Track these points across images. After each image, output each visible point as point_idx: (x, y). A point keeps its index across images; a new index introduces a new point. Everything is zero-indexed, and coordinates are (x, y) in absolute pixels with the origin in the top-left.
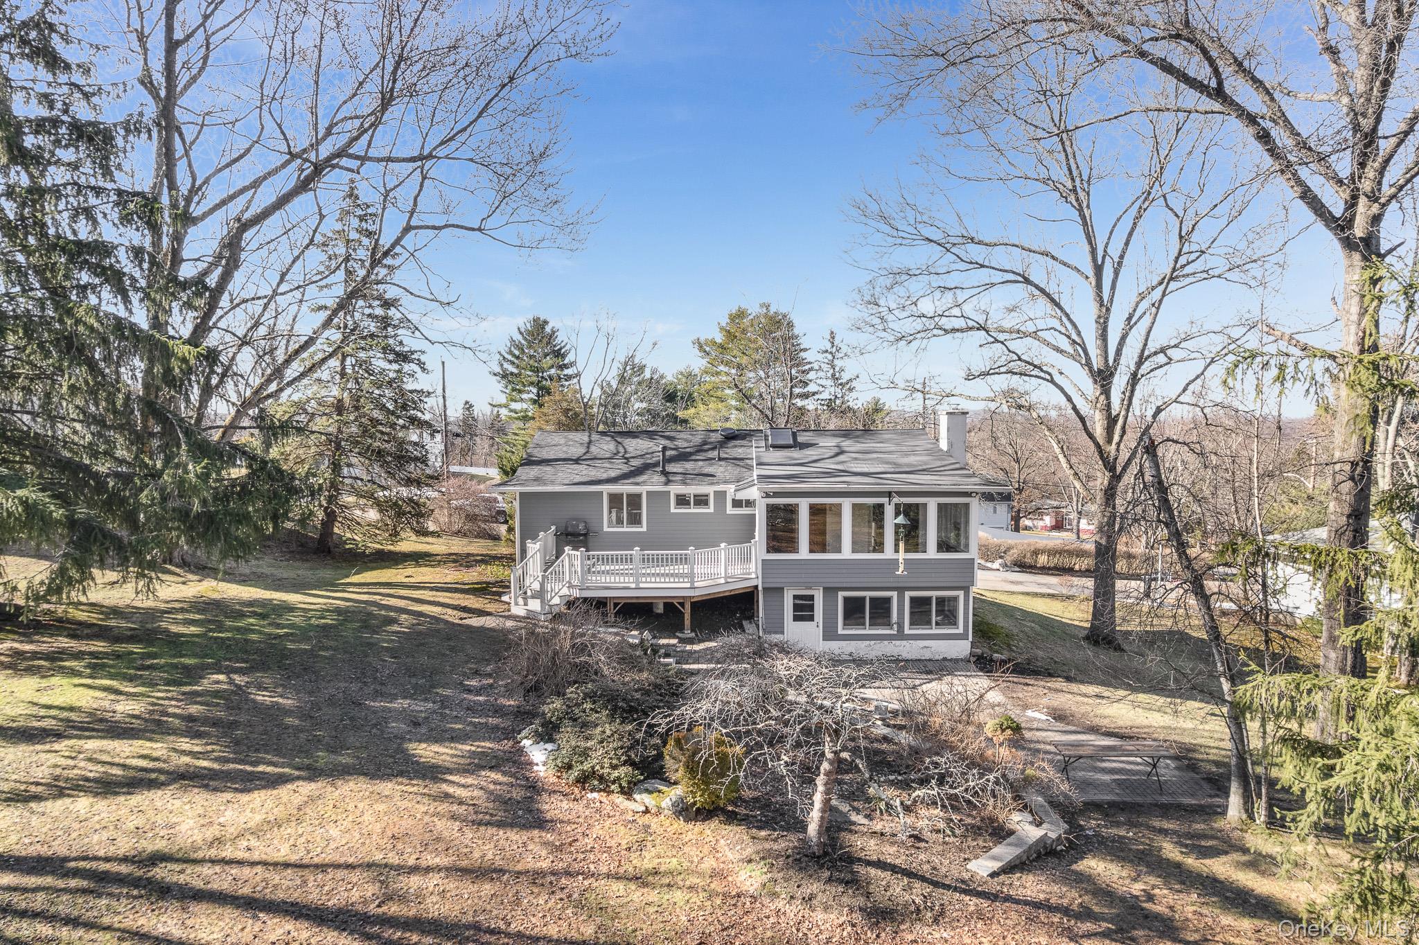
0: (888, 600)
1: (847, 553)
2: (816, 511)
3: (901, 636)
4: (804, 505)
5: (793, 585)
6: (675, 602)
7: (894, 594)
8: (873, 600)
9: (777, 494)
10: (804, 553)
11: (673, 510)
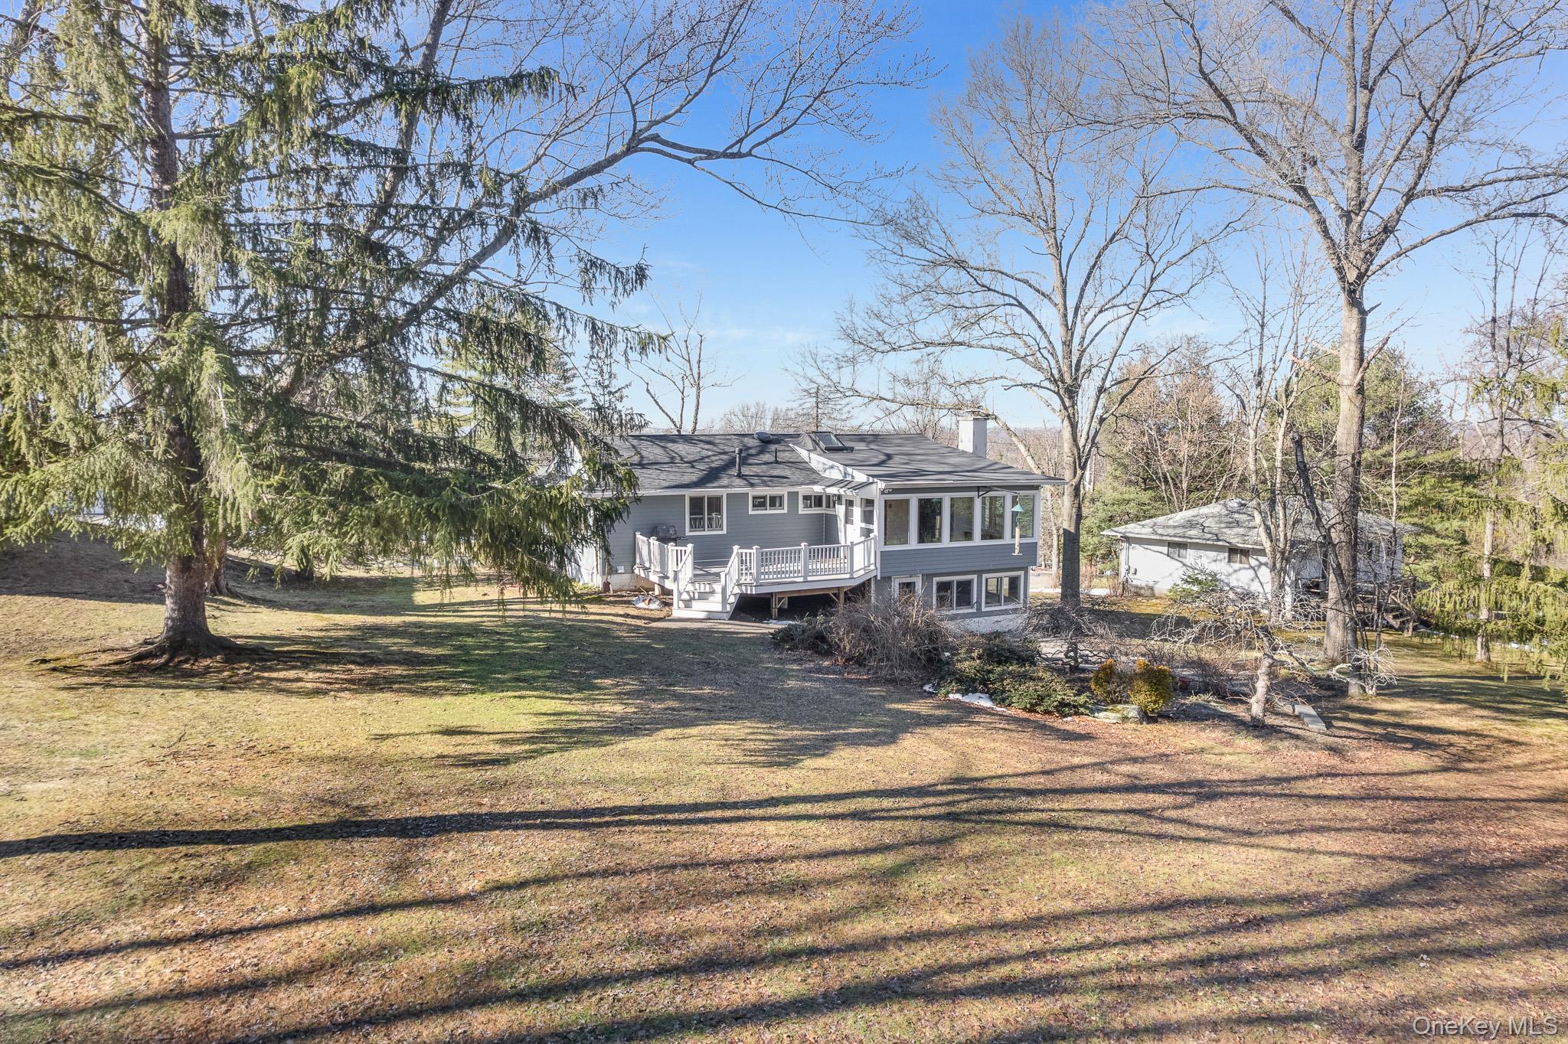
0: (969, 583)
1: (946, 542)
2: (924, 505)
3: (980, 614)
4: (914, 500)
5: (898, 573)
6: (830, 593)
7: (975, 577)
8: (959, 583)
9: (895, 491)
10: (913, 543)
11: (751, 512)
